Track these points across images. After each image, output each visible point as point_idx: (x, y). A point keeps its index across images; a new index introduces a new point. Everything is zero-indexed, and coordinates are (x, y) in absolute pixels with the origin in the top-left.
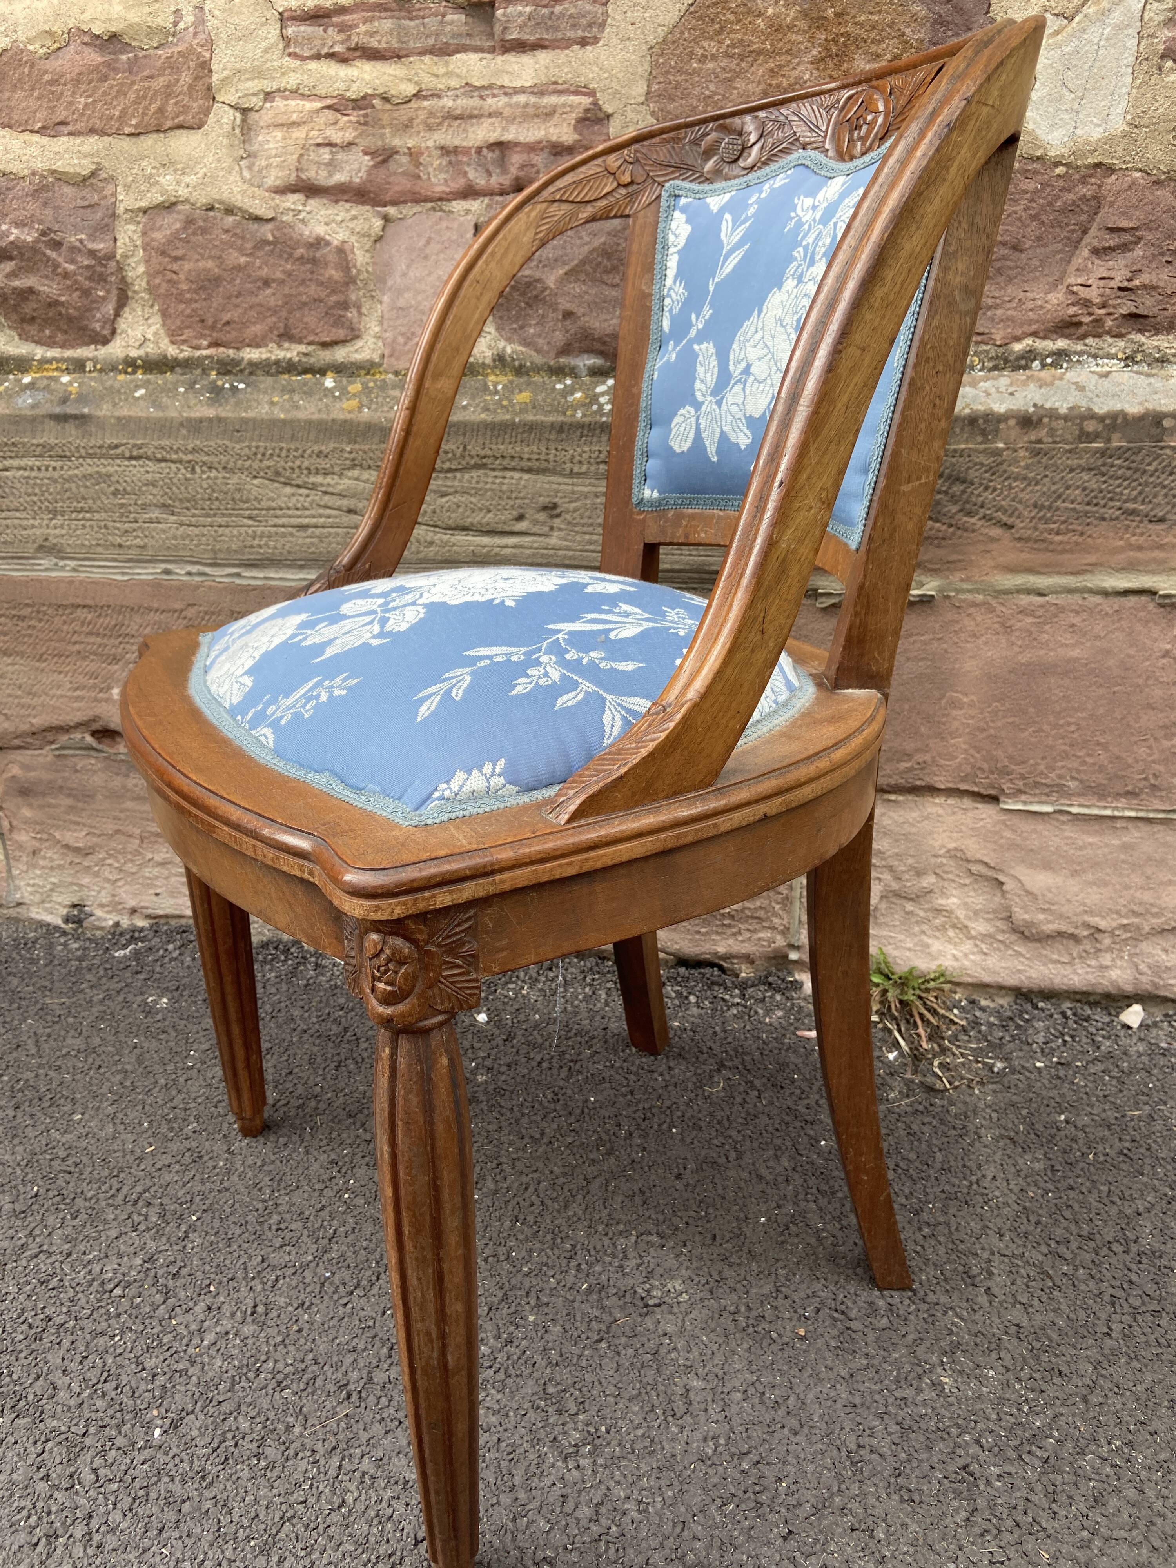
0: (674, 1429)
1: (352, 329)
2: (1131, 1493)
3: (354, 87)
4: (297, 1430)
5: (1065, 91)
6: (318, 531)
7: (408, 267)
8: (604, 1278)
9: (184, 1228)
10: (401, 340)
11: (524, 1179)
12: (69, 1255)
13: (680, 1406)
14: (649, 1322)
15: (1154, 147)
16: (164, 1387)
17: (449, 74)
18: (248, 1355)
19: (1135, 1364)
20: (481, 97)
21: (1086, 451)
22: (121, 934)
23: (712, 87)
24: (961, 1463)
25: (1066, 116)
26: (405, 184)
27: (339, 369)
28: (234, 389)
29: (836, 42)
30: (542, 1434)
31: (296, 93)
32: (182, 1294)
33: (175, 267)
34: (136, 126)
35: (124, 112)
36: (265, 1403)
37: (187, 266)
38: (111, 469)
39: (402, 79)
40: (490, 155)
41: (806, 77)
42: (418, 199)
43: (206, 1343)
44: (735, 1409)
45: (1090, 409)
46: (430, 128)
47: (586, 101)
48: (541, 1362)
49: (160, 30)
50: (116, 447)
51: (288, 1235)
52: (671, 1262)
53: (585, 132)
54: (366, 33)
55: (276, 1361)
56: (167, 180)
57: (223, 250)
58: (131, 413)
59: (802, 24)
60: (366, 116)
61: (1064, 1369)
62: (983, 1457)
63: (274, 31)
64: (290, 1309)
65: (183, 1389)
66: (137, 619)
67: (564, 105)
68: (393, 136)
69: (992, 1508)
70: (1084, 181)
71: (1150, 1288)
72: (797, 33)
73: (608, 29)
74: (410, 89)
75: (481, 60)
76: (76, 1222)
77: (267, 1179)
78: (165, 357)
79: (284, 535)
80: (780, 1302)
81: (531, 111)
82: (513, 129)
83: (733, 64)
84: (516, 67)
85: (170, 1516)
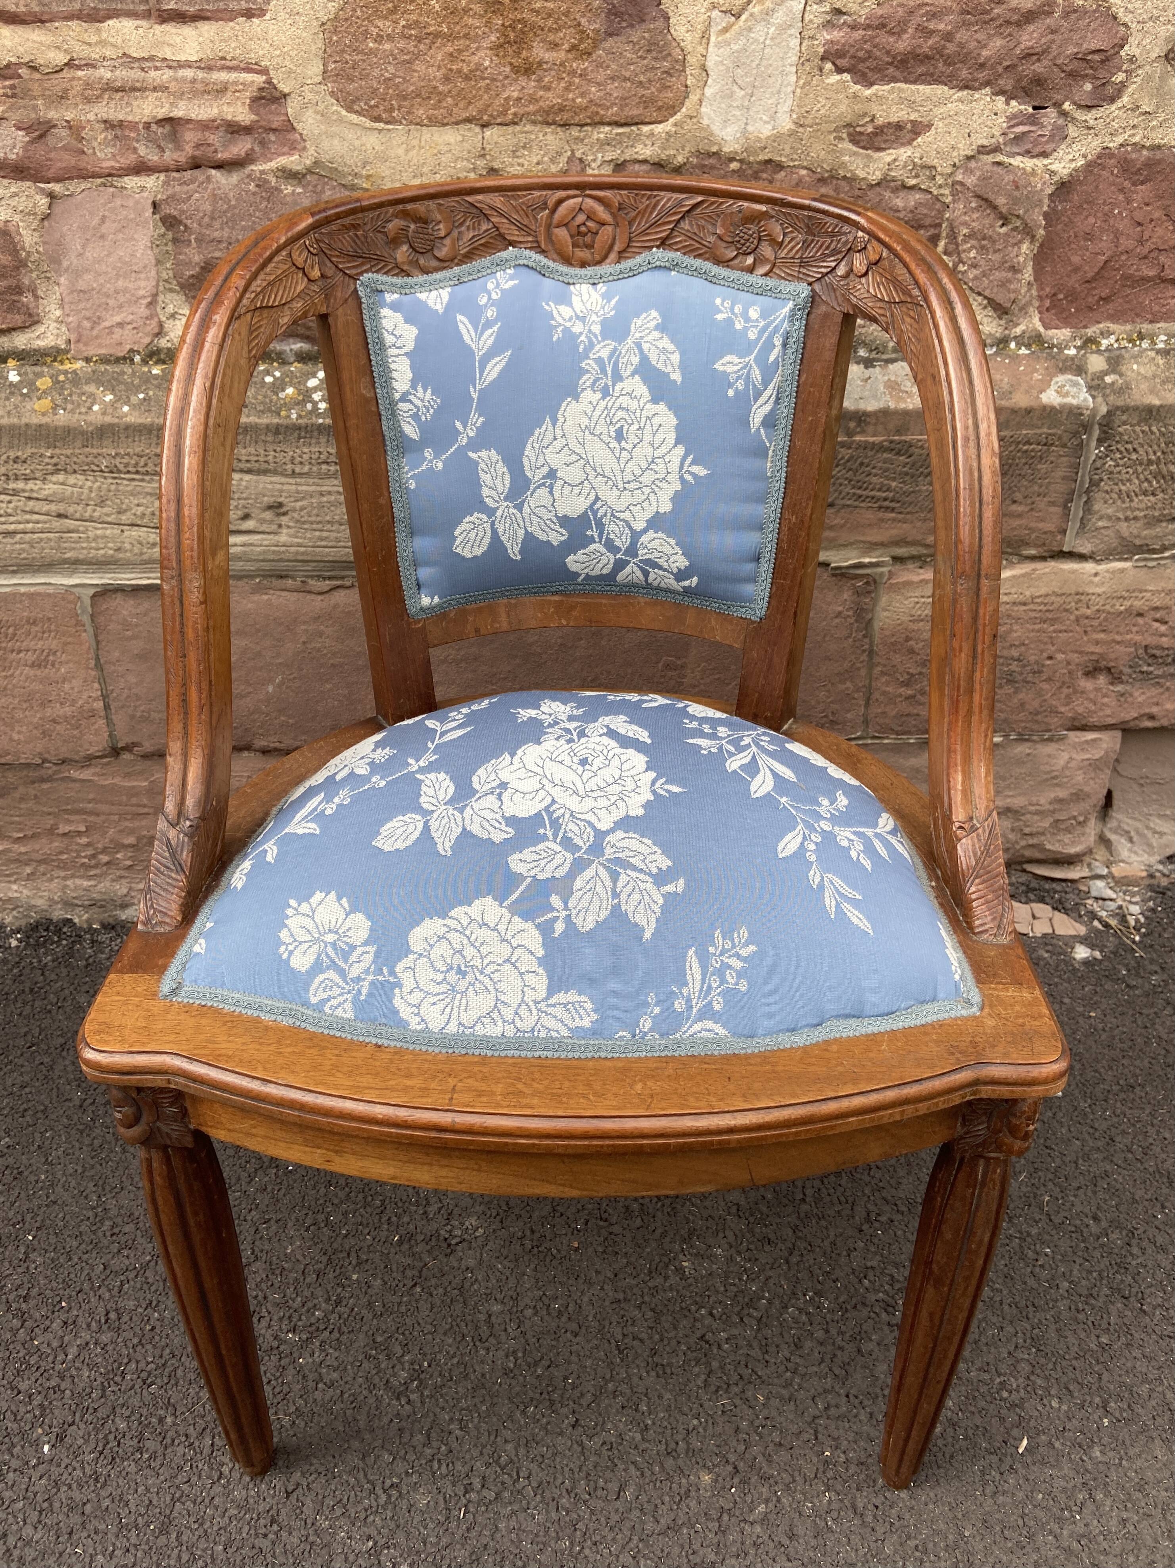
0: (482, 1352)
1: (30, 315)
2: (820, 1334)
4: (169, 1420)
5: (735, 88)
6: (27, 537)
7: (84, 247)
8: (412, 1227)
9: (22, 1249)
10: (86, 324)
13: (485, 1330)
14: (453, 1261)
15: (818, 146)
16: (41, 1405)
17: (102, 43)
18: (111, 1360)
19: (823, 1223)
20: (143, 69)
23: (391, 69)
24: (699, 1334)
25: (738, 113)
26: (67, 160)
27: (20, 357)
29: (514, 29)
30: (376, 1380)
32: (37, 1315)
36: (135, 1401)
39: (49, 47)
40: (160, 130)
41: (487, 63)
42: (84, 175)
43: (70, 1357)
44: (528, 1325)
46: (88, 100)
47: (260, 79)
48: (368, 1316)
51: (123, 1239)
53: (262, 111)
55: (138, 1362)
60: (12, 87)
61: (772, 1236)
62: (715, 1325)
64: (140, 1310)
65: (60, 1404)
67: (235, 83)
68: (48, 108)
69: (723, 1368)
70: (756, 175)
72: (473, 16)
73: (273, 1)
74: (61, 58)
75: (137, 28)
77: (91, 1184)
80: (556, 1221)
81: (200, 86)
82: (182, 104)
83: (411, 46)
84: (178, 39)
85: (75, 1519)
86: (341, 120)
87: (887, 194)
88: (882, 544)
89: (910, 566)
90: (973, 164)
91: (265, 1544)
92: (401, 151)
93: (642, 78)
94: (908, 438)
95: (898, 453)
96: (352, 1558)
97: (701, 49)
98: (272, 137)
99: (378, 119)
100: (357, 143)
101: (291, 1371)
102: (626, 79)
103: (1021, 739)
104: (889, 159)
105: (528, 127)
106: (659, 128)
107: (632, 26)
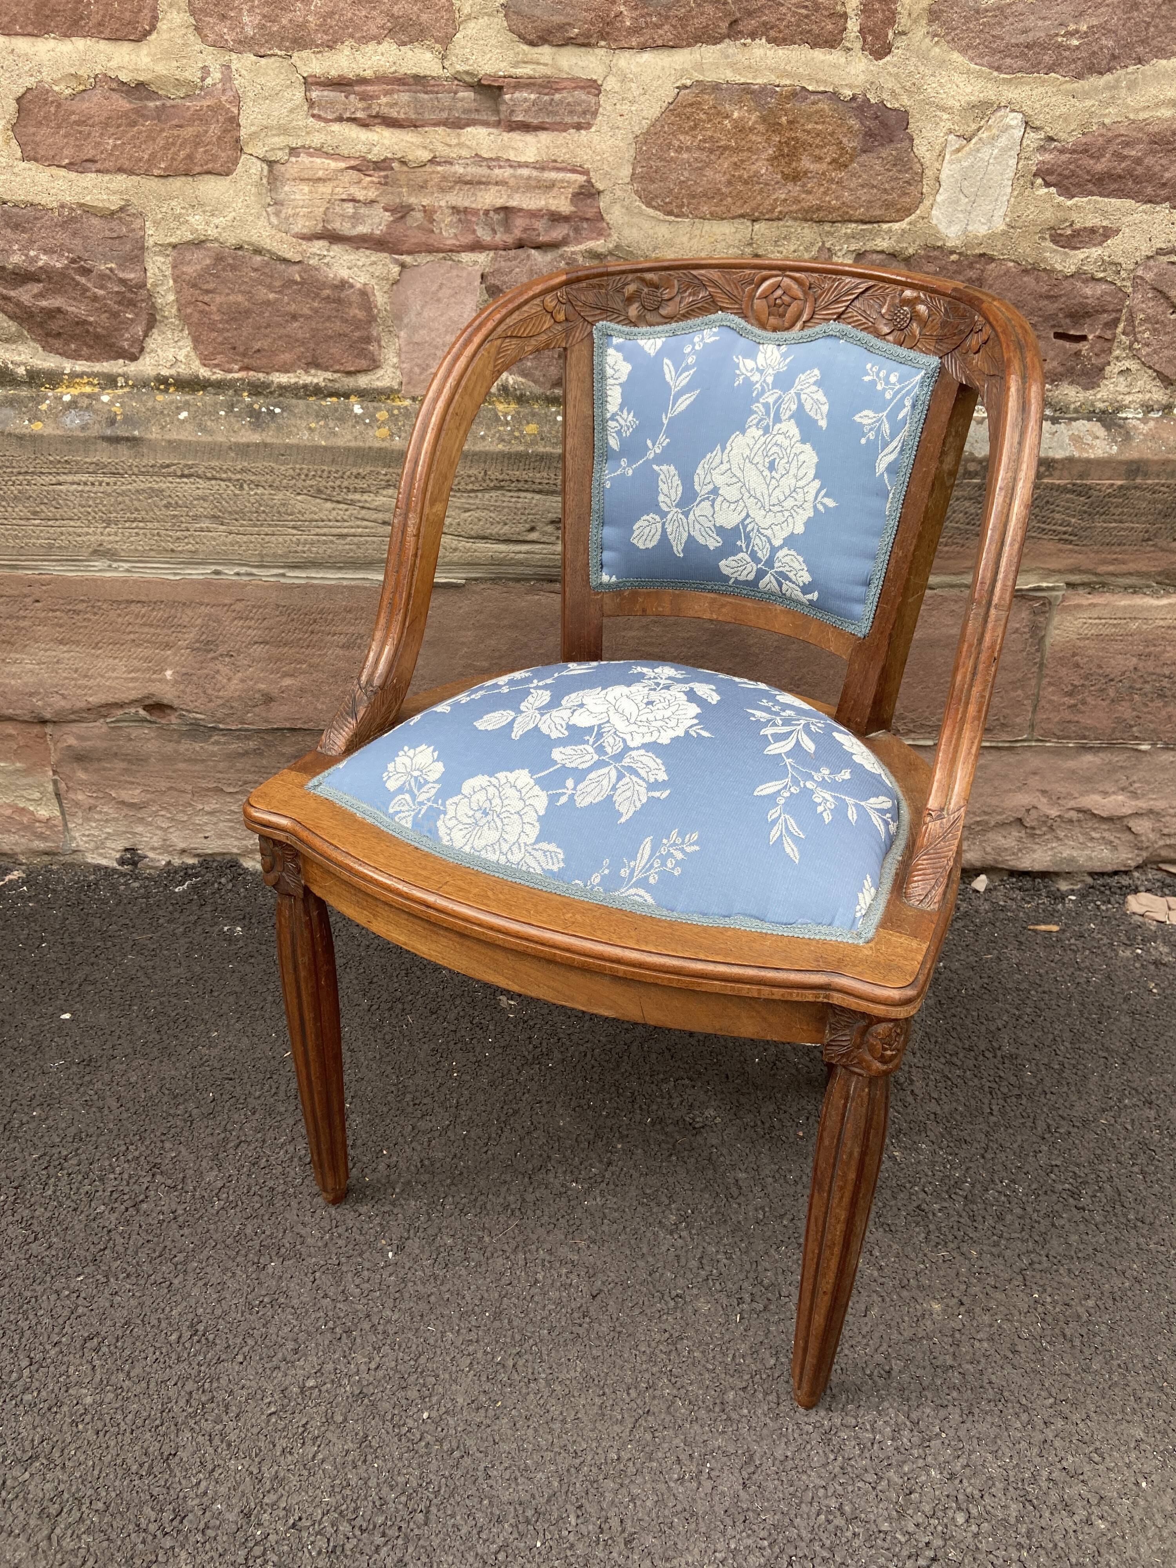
0: (735, 1206)
1: (374, 361)
2: (1018, 1211)
3: (375, 150)
4: (487, 1239)
5: (961, 196)
6: (356, 539)
7: (423, 307)
8: (660, 1113)
10: (417, 370)
11: (582, 1049)
12: (264, 1141)
13: (734, 1191)
14: (700, 1139)
15: (1025, 244)
16: (380, 1224)
17: (460, 145)
19: (1010, 1131)
20: (489, 167)
21: (968, 485)
22: (176, 872)
23: (686, 174)
24: (915, 1204)
25: (961, 216)
26: (421, 237)
27: (363, 394)
28: (271, 413)
29: (787, 144)
30: (651, 1220)
31: (320, 151)
32: (365, 1159)
33: (206, 299)
34: (165, 169)
35: (153, 156)
36: (457, 1225)
37: (218, 299)
38: (164, 486)
39: (418, 147)
40: (496, 217)
41: (763, 171)
42: (431, 250)
43: (397, 1190)
44: (770, 1189)
45: (971, 454)
46: (442, 190)
47: (582, 179)
48: (636, 1175)
49: (187, 83)
50: (168, 466)
51: (424, 1108)
52: (702, 1097)
53: (580, 204)
54: (387, 104)
56: (196, 220)
57: (252, 286)
58: (181, 437)
59: (761, 128)
60: (386, 177)
61: (968, 1139)
62: (928, 1199)
63: (299, 94)
64: (448, 1160)
65: (395, 1223)
66: (189, 612)
67: (562, 181)
68: (410, 195)
69: (939, 1229)
70: (971, 266)
71: (1013, 1080)
72: (757, 134)
73: (600, 118)
74: (426, 156)
75: (488, 134)
76: (257, 1116)
78: (197, 377)
79: (325, 542)
80: (782, 1116)
81: (533, 183)
82: (517, 196)
83: (704, 156)
84: (521, 145)
85: (423, 1306)
86: (641, 213)
87: (1079, 284)
88: (1060, 572)
89: (1081, 591)
90: (1151, 263)
91: (581, 1331)
92: (685, 239)
93: (887, 186)
94: (1089, 482)
95: (1079, 495)
96: (653, 1344)
97: (937, 165)
98: (585, 225)
99: (670, 213)
100: (651, 232)
101: (579, 1210)
102: (874, 187)
103: (1166, 749)
104: (1082, 256)
105: (790, 223)
106: (896, 226)
107: (882, 145)
